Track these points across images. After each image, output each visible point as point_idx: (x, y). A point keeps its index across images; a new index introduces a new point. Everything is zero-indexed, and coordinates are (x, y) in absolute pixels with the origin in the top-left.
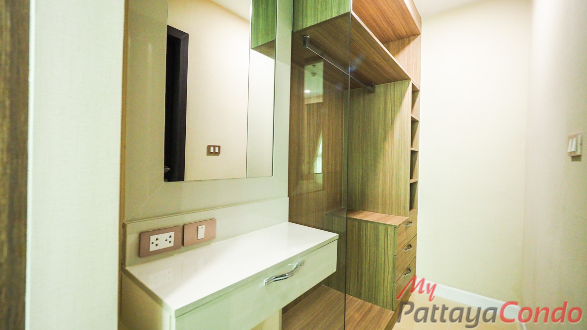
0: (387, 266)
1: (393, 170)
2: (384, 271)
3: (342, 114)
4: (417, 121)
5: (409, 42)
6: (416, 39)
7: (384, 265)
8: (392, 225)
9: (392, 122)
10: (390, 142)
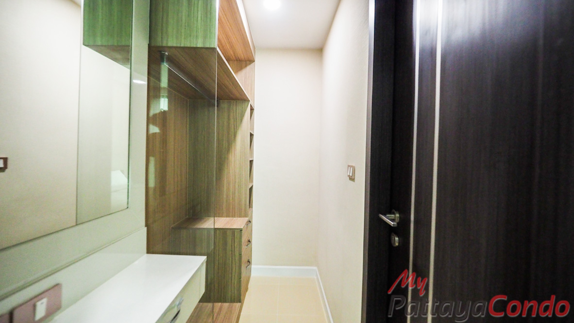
0: (234, 265)
1: (235, 177)
2: (232, 270)
3: (187, 124)
4: (253, 135)
5: (246, 66)
6: (251, 65)
7: (232, 265)
8: (237, 229)
9: (234, 135)
10: (233, 153)
